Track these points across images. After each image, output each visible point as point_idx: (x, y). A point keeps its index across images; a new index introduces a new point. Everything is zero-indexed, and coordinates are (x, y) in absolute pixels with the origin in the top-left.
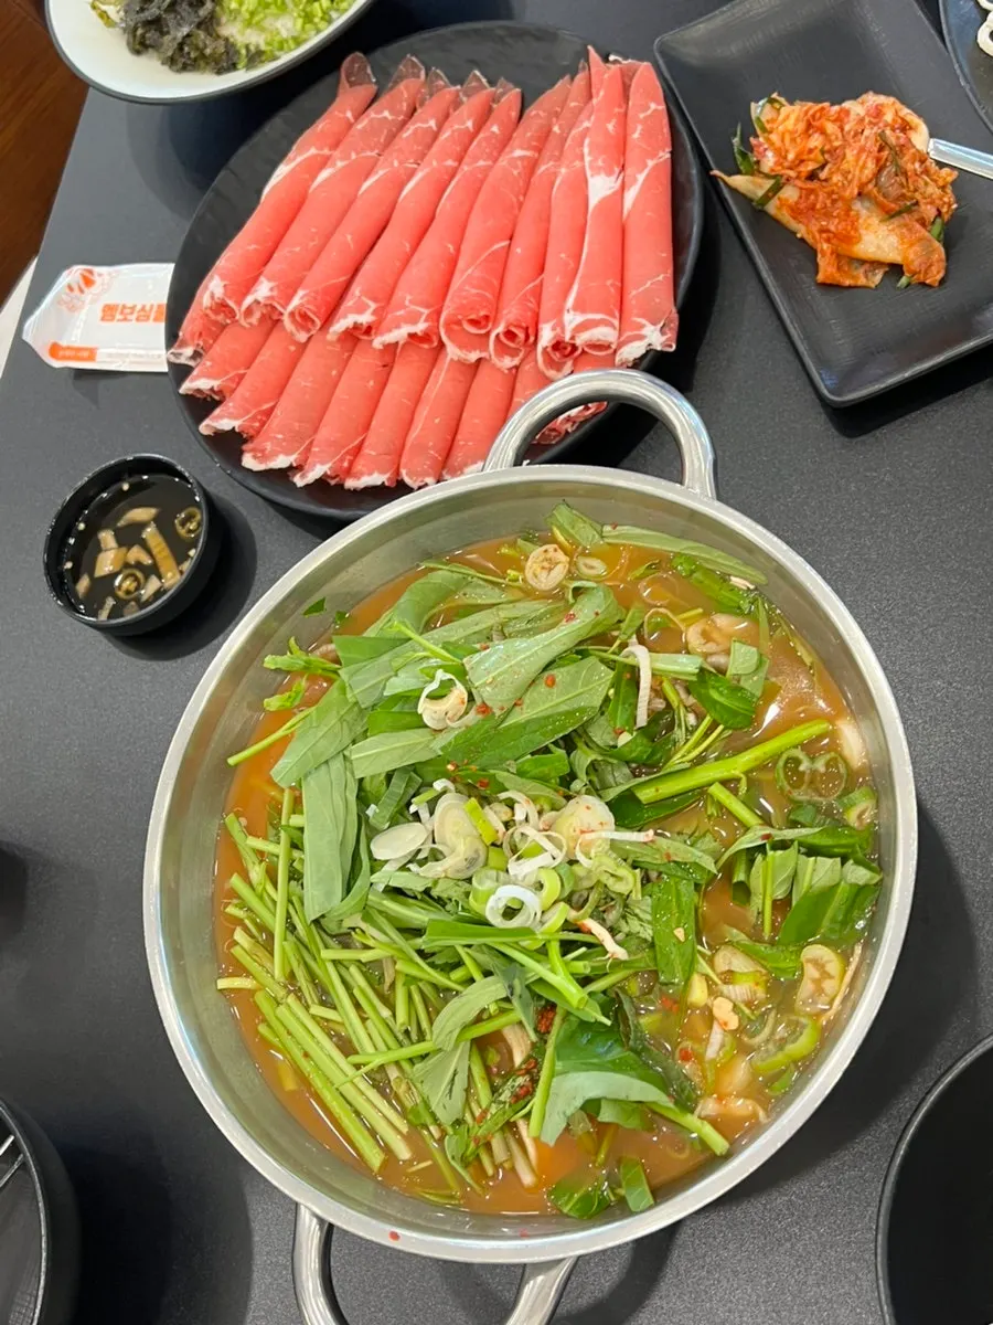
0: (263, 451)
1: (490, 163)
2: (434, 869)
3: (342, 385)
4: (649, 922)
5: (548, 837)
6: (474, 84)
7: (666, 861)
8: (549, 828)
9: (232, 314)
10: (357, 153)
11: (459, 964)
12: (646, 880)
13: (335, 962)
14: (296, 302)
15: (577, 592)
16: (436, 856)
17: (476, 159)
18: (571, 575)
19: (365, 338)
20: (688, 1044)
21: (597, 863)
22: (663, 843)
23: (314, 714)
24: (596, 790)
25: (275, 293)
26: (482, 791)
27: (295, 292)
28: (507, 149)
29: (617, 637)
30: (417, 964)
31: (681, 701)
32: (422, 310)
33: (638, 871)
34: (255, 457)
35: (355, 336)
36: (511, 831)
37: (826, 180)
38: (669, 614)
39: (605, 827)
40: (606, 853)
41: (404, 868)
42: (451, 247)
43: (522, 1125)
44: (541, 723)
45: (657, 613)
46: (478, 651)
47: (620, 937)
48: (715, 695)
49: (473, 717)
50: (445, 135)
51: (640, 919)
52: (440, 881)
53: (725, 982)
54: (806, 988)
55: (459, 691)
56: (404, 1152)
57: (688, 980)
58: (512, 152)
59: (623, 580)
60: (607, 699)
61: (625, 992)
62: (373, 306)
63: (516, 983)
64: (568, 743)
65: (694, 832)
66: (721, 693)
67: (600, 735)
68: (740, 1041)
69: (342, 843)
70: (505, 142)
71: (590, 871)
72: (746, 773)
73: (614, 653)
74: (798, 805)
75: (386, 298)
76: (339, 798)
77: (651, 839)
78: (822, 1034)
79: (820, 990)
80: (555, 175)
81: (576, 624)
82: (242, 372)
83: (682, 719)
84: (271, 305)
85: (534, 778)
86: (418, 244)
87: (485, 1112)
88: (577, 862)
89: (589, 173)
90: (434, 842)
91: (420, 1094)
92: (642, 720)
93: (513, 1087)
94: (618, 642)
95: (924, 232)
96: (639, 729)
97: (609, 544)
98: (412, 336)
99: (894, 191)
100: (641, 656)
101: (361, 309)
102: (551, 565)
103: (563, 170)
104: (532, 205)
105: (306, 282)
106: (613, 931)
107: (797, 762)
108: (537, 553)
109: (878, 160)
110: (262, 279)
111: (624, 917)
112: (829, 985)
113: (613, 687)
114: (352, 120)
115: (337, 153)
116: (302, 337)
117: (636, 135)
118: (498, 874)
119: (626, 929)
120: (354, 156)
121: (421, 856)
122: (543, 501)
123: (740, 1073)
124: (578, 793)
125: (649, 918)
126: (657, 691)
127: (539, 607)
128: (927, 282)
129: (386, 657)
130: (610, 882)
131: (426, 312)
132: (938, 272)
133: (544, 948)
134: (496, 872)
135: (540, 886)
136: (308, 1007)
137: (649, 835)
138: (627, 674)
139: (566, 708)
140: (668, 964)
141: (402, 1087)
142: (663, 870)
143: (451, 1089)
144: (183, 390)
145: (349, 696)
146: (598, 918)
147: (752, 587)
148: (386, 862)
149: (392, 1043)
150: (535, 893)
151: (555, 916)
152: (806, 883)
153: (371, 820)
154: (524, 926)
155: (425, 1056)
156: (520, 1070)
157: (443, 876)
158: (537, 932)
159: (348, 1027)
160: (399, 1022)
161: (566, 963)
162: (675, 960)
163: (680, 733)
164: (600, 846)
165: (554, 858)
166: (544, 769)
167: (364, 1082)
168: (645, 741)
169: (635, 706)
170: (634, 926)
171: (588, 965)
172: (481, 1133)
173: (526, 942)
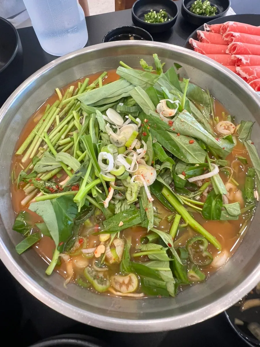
2: (110, 132)
4: (121, 211)
5: (136, 164)
7: (145, 209)
8: (139, 163)
9: (224, 32)
11: (83, 152)
12: (136, 203)
13: (73, 117)
14: (238, 43)
16: (115, 131)
19: (236, 66)
20: (85, 240)
21: (133, 185)
22: (151, 205)
24: (160, 174)
25: (237, 37)
26: (141, 136)
27: (241, 42)
30: (77, 138)
31: (204, 191)
33: (137, 199)
36: (133, 151)
38: (232, 175)
39: (148, 182)
40: (139, 186)
41: (106, 122)
43: (41, 194)
44: (175, 145)
45: (230, 170)
47: (112, 202)
48: (214, 203)
49: (166, 121)
51: (121, 207)
52: (106, 135)
53: (111, 247)
54: (120, 279)
55: (173, 112)
56: (24, 160)
57: (106, 232)
60: (193, 165)
61: (95, 210)
63: (81, 173)
65: (159, 214)
66: (216, 205)
67: (179, 167)
68: (91, 260)
69: (106, 98)
71: (130, 183)
72: (189, 225)
73: (211, 160)
74: (186, 250)
76: (120, 92)
77: (150, 200)
79: (121, 285)
82: (210, 42)
83: (197, 194)
85: (154, 150)
87: (41, 180)
88: (131, 177)
90: (120, 128)
91: (42, 157)
92: (191, 180)
93: (52, 185)
96: (187, 180)
97: (244, 144)
100: (215, 171)
102: (227, 128)
105: (245, 44)
106: (113, 198)
107: (202, 243)
108: (229, 122)
110: (240, 33)
111: (120, 201)
112: (124, 288)
113: (200, 165)
118: (117, 152)
119: (116, 202)
121: (113, 126)
123: (81, 264)
124: (155, 168)
125: (123, 210)
126: (203, 181)
130: (128, 192)
133: (96, 178)
134: (117, 151)
135: (117, 168)
136: (58, 114)
137: (151, 199)
138: (205, 168)
139: (184, 152)
140: (110, 223)
141: (42, 151)
142: (141, 209)
143: (46, 166)
144: (197, 31)
145: (155, 80)
146: (116, 192)
147: (258, 200)
148: (106, 115)
149: (54, 143)
150: (114, 167)
151: (109, 177)
152: (159, 269)
153: (118, 105)
154: (101, 168)
155: (53, 154)
156: (58, 186)
157: (109, 135)
158: (101, 173)
159: (56, 128)
160: (61, 142)
161: (94, 187)
162: (112, 225)
163: (192, 195)
164: (140, 183)
165: (129, 169)
166: (159, 153)
167: (40, 140)
168: (184, 184)
169: (195, 175)
170: (118, 205)
171: (97, 195)
172: (33, 181)
173: (96, 171)
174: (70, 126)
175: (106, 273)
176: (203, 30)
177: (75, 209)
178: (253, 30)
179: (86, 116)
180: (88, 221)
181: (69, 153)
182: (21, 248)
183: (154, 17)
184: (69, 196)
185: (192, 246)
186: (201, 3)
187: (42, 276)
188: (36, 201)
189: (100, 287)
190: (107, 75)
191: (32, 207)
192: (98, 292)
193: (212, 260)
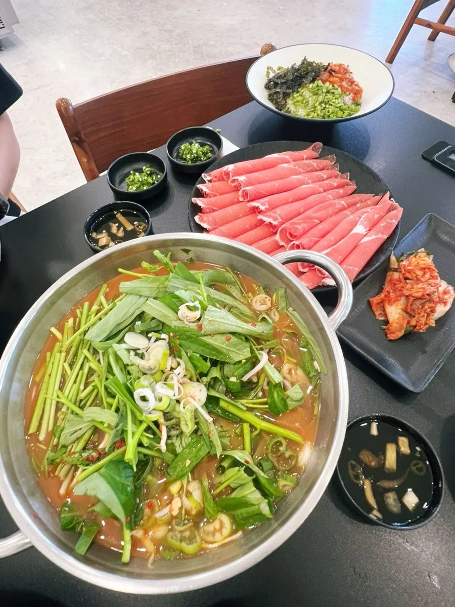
0: (203, 218)
1: (332, 198)
2: (137, 361)
3: (240, 220)
4: (183, 447)
5: (179, 386)
6: (345, 176)
7: (207, 434)
8: (183, 384)
9: (228, 178)
10: (299, 167)
11: (113, 397)
12: (196, 431)
13: (86, 357)
14: (247, 188)
15: (264, 319)
16: (142, 357)
17: (330, 194)
18: (267, 312)
19: (257, 213)
20: (155, 502)
21: (184, 412)
22: (212, 426)
23: (151, 279)
24: (210, 386)
25: (244, 182)
26: (173, 352)
27: (250, 186)
28: (340, 199)
29: (263, 344)
30: (102, 384)
31: (263, 385)
32: (280, 219)
33: (196, 426)
34: (199, 218)
35: (255, 211)
36: (171, 372)
37: (407, 283)
38: (285, 354)
39: (200, 402)
40: (191, 411)
41: (128, 350)
42: (302, 210)
43: (80, 470)
44: (214, 349)
45: (282, 349)
46: (216, 307)
47: (170, 441)
48: (275, 395)
49: (194, 326)
50: (326, 182)
51: (181, 443)
52: (134, 366)
53: (187, 496)
54: (210, 528)
55: (197, 314)
56: (42, 437)
57: (175, 480)
58: (341, 200)
59: (281, 329)
60: (240, 362)
61: (153, 461)
62: (267, 206)
63: (121, 425)
64: (214, 363)
65: (226, 431)
66: (278, 396)
67: (227, 370)
68: (171, 521)
69: (119, 324)
70: (342, 197)
71: (180, 412)
72: (261, 430)
73: (257, 348)
74: (267, 459)
75: (273, 207)
76: (133, 309)
77: (210, 422)
78: (200, 551)
79: (213, 534)
80: (348, 216)
81: (254, 329)
82: (217, 195)
83: (258, 391)
84: (241, 184)
85: (193, 364)
86: (295, 201)
87: (74, 453)
88: (180, 404)
89: (359, 223)
90: (147, 351)
91: (65, 424)
92: (245, 379)
93: (90, 454)
94: (261, 346)
95: (405, 325)
96: (241, 381)
97: (287, 315)
98: (270, 223)
99: (414, 307)
100: (264, 358)
101: (263, 204)
102: (263, 303)
103: (352, 217)
104: (335, 218)
105: (255, 186)
106: (169, 437)
107: (281, 444)
108: (263, 295)
109: (423, 295)
110: (245, 176)
111: (177, 436)
112: (218, 536)
113: (246, 360)
114: (305, 158)
115: (293, 163)
116: (241, 199)
117: (382, 225)
118: (153, 382)
119: (174, 440)
120: (297, 167)
121: (138, 351)
122: (280, 282)
123: (160, 532)
124: (202, 382)
125: (184, 445)
126: (258, 375)
127: (247, 311)
128: (388, 335)
129: (189, 282)
130: (182, 423)
131: (280, 220)
132: (393, 337)
133: (141, 422)
134: (153, 380)
135: (160, 400)
136: (65, 361)
137: (210, 419)
138: (254, 360)
139: (225, 352)
140: (175, 468)
141: (62, 417)
142: (203, 435)
143: (74, 433)
144: (198, 186)
145: (166, 283)
146: (169, 429)
147: (319, 371)
148: (125, 343)
149: (73, 400)
150: (156, 400)
151: (156, 415)
152: (245, 494)
153: (135, 325)
154: (142, 408)
155: (77, 414)
156: (98, 451)
157: (137, 365)
158: (144, 414)
159: (68, 381)
160: (82, 395)
161: (142, 435)
162: (178, 469)
163: (253, 394)
164: (191, 407)
165: (174, 395)
166: (199, 364)
167: (54, 403)
168: (239, 386)
169: (247, 372)
170: (177, 443)
171: (149, 442)
172: (65, 459)
173: (138, 414)
174: (86, 370)
175: (193, 529)
176: (203, 182)
177: (129, 471)
178: (258, 166)
179: (102, 353)
180: (150, 477)
181: (96, 405)
182: (82, 547)
183: (139, 181)
184: (117, 457)
185: (272, 452)
186: (189, 147)
187: (119, 567)
188: (78, 482)
189: (190, 549)
190: (108, 287)
191: (78, 491)
192: (192, 555)
193: (297, 457)
